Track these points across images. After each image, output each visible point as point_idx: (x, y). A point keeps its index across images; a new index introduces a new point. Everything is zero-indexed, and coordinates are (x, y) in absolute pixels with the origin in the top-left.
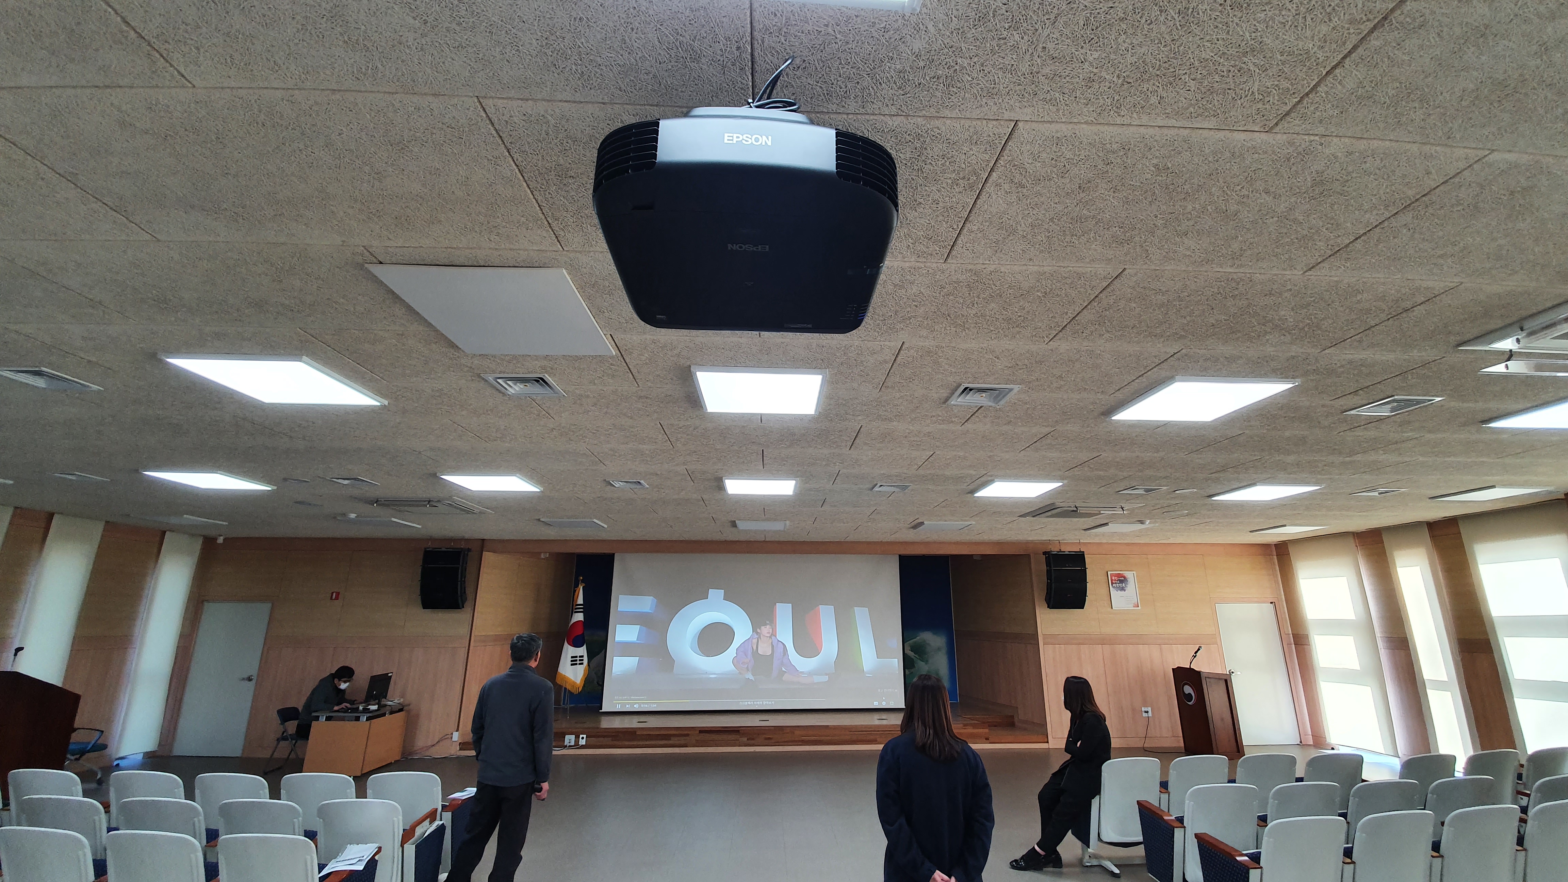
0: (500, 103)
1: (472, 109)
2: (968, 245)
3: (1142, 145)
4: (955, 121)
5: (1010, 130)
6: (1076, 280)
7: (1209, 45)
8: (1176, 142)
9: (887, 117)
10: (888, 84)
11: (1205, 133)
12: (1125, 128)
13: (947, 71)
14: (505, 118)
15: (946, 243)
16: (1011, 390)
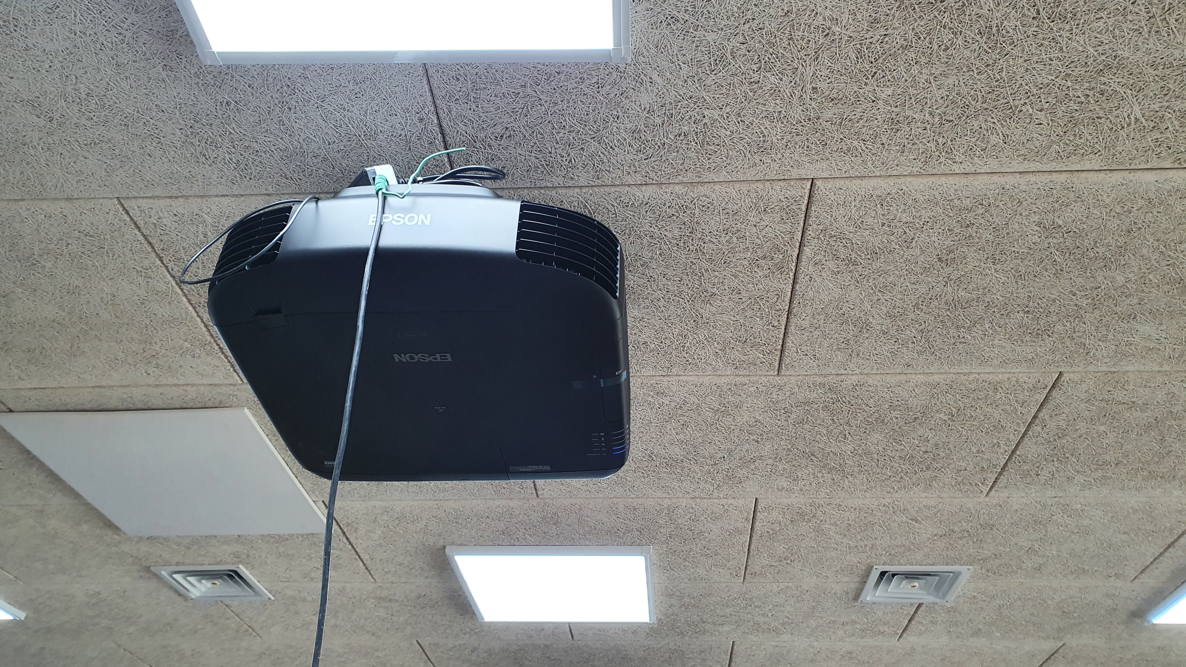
0: (143, 203)
1: (112, 212)
2: (804, 348)
3: (1006, 198)
4: (726, 185)
5: (807, 191)
6: (991, 393)
7: (1042, 67)
8: (1054, 191)
9: (634, 187)
10: (622, 147)
11: (1092, 177)
12: (971, 178)
13: (694, 126)
14: (153, 220)
15: (770, 348)
16: (956, 575)
